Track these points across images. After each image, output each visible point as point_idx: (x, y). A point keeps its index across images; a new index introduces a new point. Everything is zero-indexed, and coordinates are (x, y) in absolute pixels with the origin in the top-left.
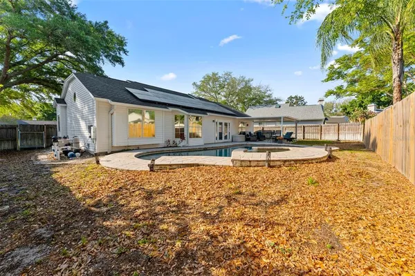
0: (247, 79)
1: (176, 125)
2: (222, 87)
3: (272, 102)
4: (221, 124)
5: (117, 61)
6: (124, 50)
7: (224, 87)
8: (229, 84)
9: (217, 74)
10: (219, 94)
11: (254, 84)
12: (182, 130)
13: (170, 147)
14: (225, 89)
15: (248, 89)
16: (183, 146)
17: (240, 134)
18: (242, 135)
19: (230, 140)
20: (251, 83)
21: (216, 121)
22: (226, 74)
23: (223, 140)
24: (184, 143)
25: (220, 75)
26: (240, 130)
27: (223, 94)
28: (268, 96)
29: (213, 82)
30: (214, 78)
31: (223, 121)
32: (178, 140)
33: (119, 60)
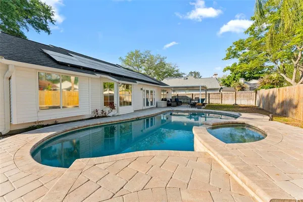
0: (162, 57)
1: (105, 93)
2: (142, 62)
3: (179, 76)
4: (147, 92)
5: (43, 29)
6: (50, 18)
7: (144, 63)
8: (148, 60)
9: (139, 51)
10: (141, 67)
11: (167, 61)
12: (112, 97)
13: (99, 117)
14: (145, 64)
15: (162, 64)
16: (113, 116)
17: (162, 100)
18: (163, 101)
19: (155, 106)
20: (165, 60)
21: (144, 89)
22: (146, 52)
23: (150, 106)
24: (114, 112)
25: (141, 52)
26: (162, 97)
27: (143, 67)
28: (177, 71)
29: (136, 58)
30: (136, 55)
31: (150, 89)
32: (107, 109)
33: (45, 28)
